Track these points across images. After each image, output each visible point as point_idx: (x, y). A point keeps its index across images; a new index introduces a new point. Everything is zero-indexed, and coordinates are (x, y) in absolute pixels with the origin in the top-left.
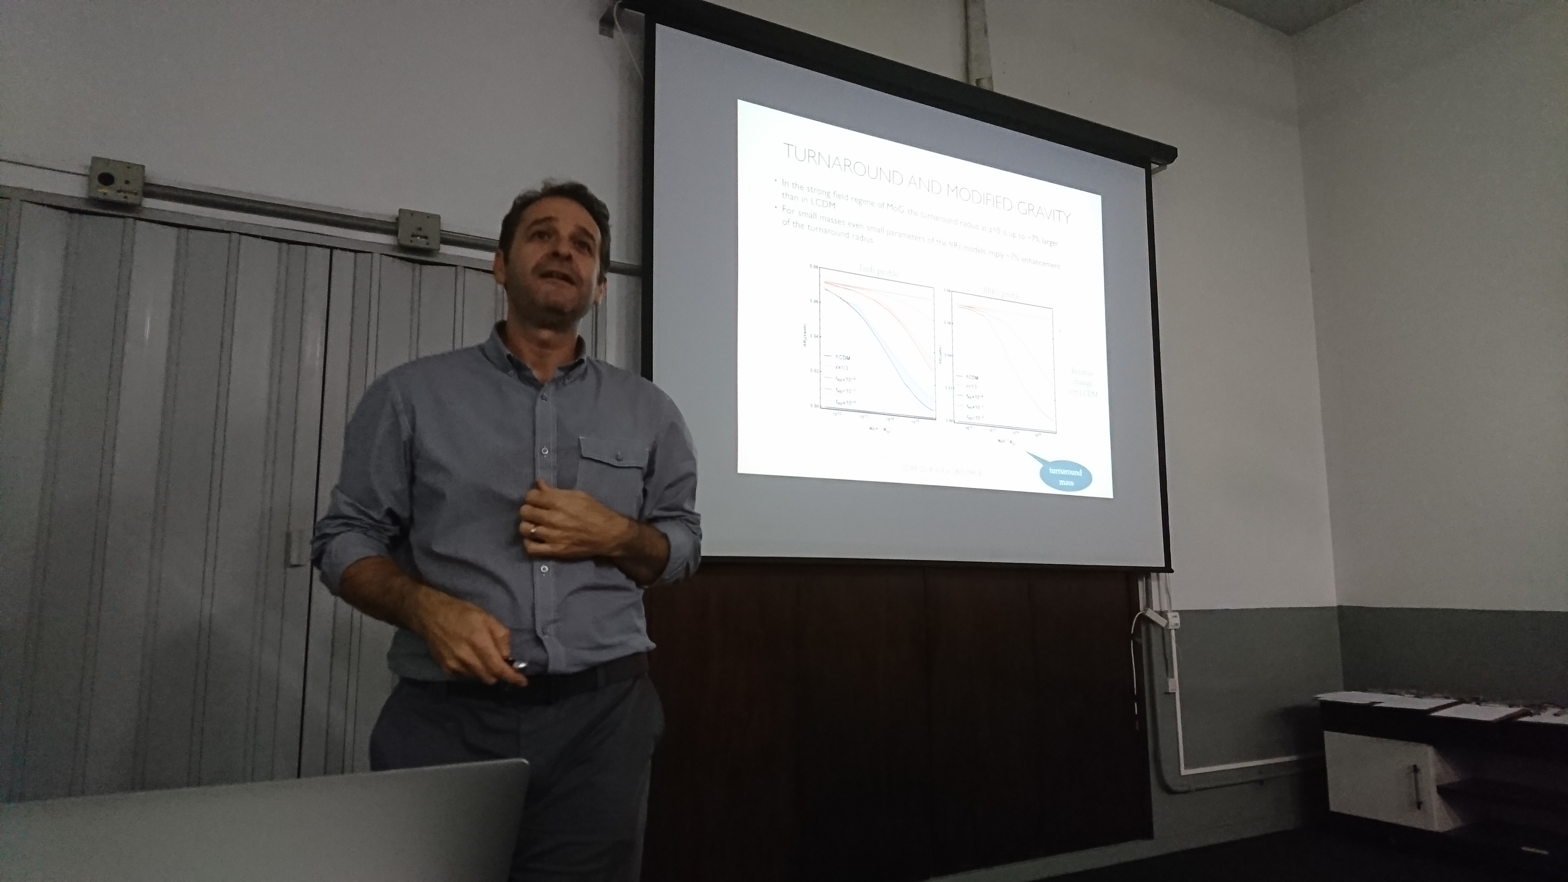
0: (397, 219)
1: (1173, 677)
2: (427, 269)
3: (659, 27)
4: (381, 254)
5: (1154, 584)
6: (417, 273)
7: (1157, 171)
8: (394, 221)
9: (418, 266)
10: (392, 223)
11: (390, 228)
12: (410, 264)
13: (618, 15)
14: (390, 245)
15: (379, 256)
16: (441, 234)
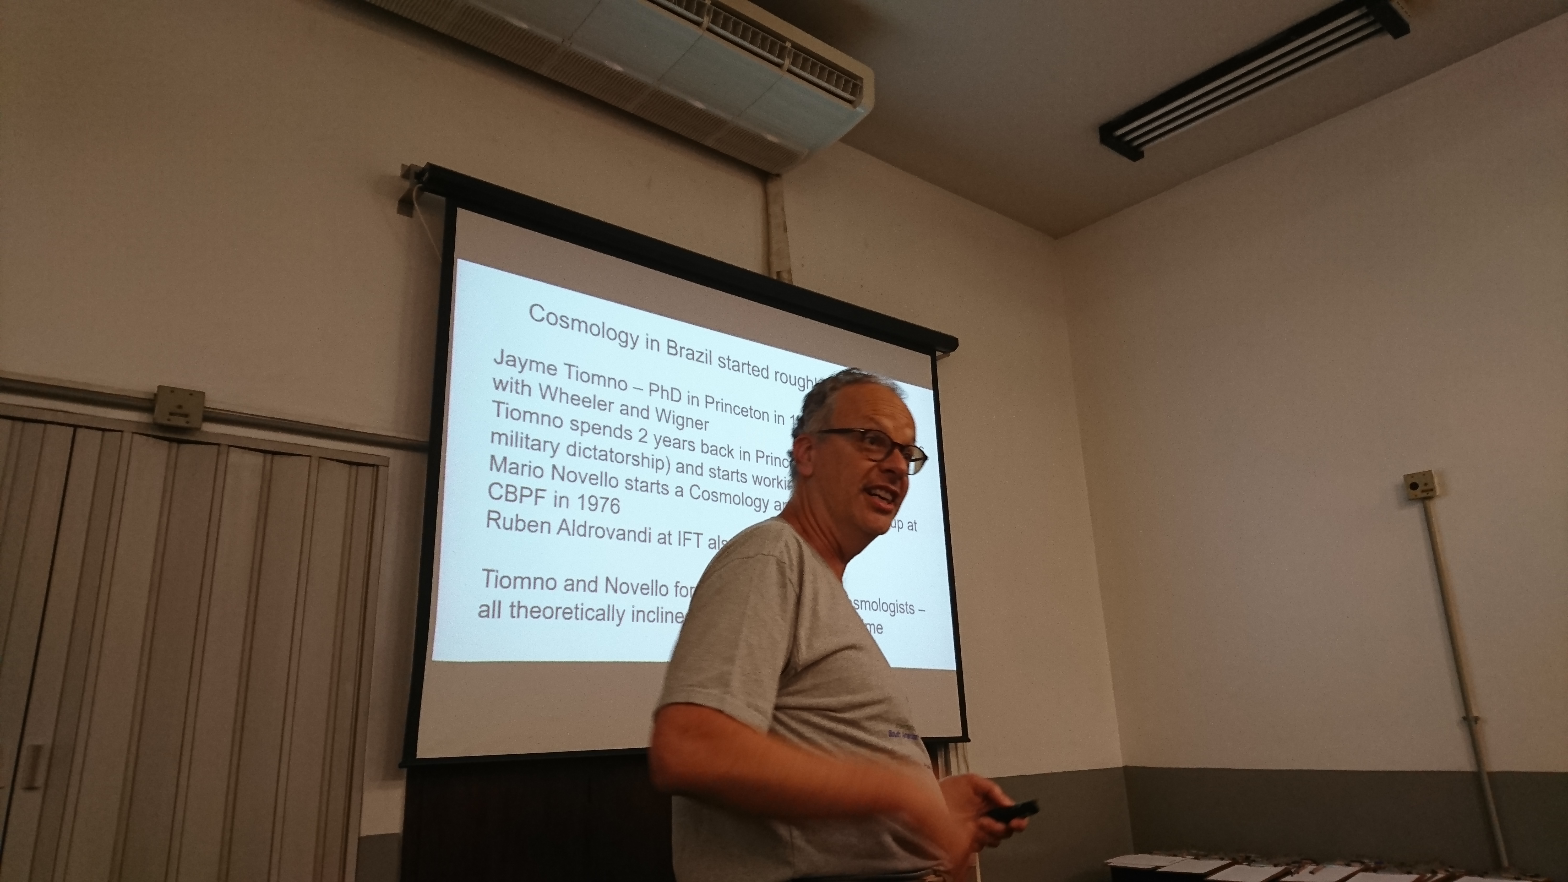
0: (155, 395)
2: (186, 448)
3: (460, 211)
4: (134, 433)
5: (952, 753)
6: (174, 451)
7: (941, 357)
8: (152, 397)
9: (175, 445)
10: (149, 400)
11: (146, 405)
12: (166, 443)
13: (418, 197)
14: (144, 423)
15: (131, 434)
16: (204, 411)
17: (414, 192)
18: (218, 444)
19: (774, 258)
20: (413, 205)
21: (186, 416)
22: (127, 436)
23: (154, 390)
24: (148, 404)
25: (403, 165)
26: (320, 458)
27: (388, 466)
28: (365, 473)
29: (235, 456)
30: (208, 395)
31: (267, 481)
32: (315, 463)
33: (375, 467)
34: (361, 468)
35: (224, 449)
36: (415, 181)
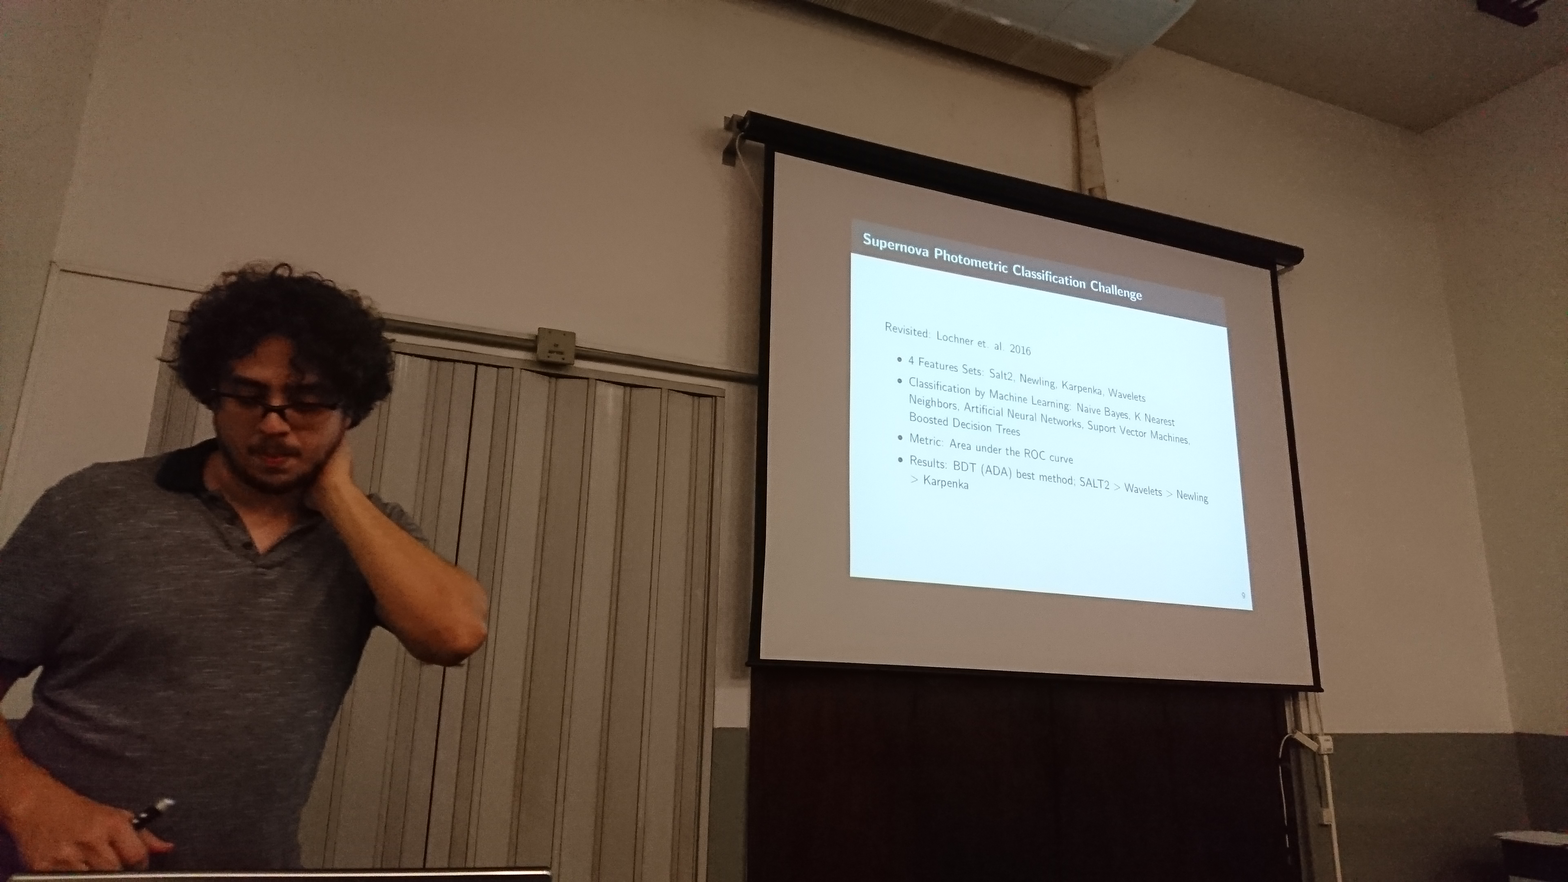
0: (537, 337)
1: (1327, 806)
2: (563, 382)
3: (778, 156)
4: (521, 369)
5: (1302, 704)
6: (553, 386)
7: (1283, 272)
8: (534, 338)
9: (553, 380)
10: (532, 340)
11: (529, 345)
12: (547, 378)
14: (529, 360)
15: (519, 370)
16: (576, 350)
17: (737, 141)
18: (588, 379)
19: (1085, 176)
20: (736, 154)
21: (561, 353)
22: (517, 372)
23: (535, 332)
24: (531, 344)
26: (669, 389)
27: (724, 397)
28: (706, 403)
29: (601, 388)
30: (578, 336)
31: (627, 410)
32: (665, 395)
33: (714, 398)
34: (702, 399)
35: (592, 382)
36: (738, 130)
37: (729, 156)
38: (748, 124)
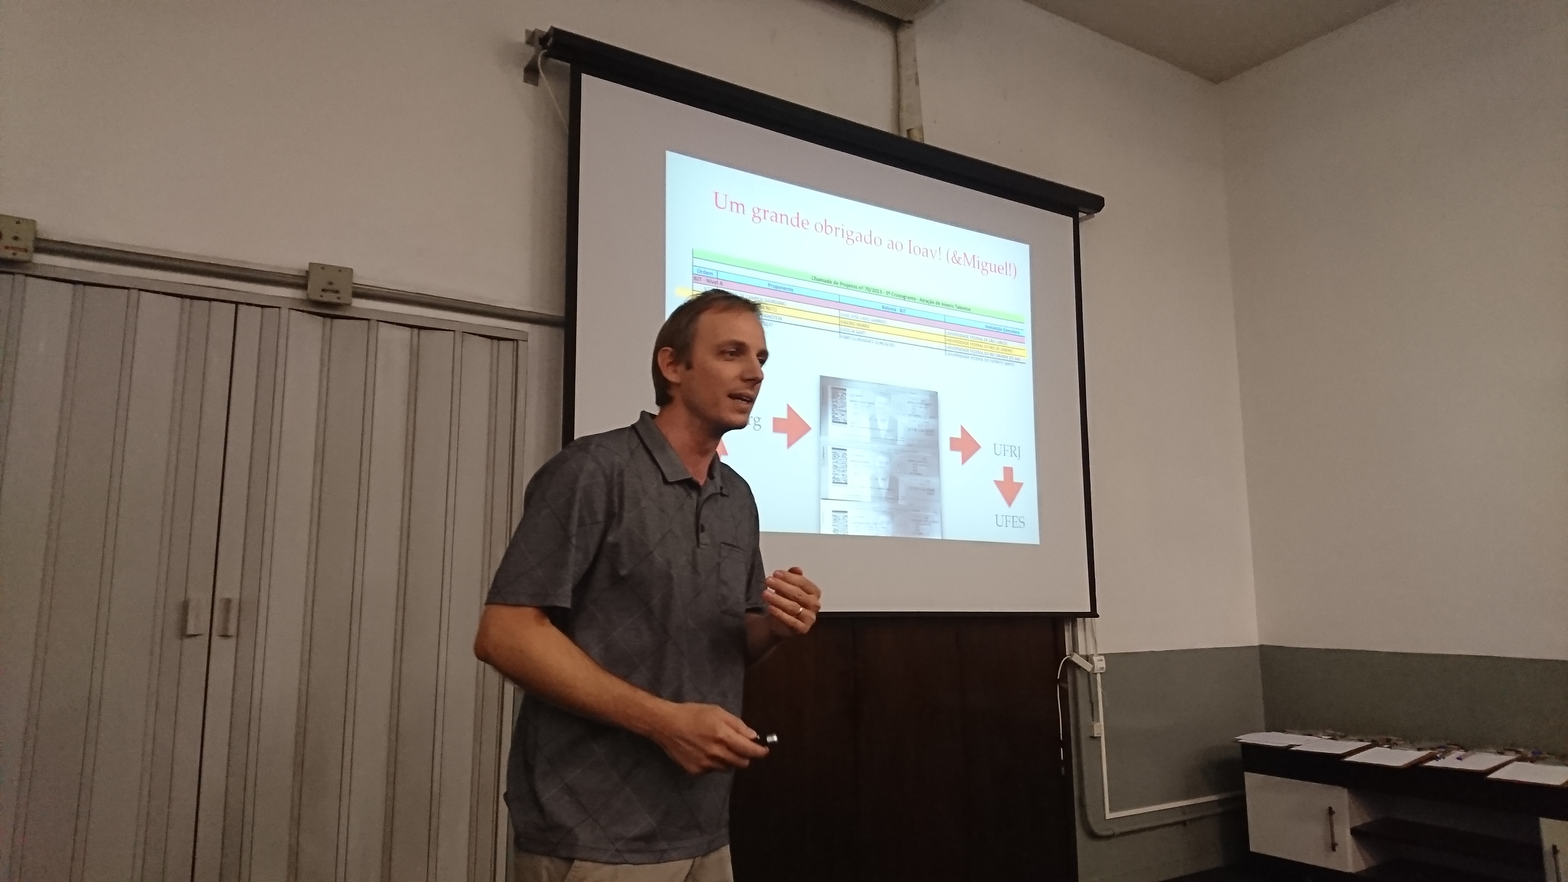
0: (307, 272)
1: (1098, 721)
2: (339, 323)
3: (584, 77)
4: (290, 309)
5: (1080, 629)
6: (328, 326)
7: (1084, 220)
8: (304, 274)
9: (328, 320)
10: (302, 276)
12: (320, 318)
13: (542, 64)
14: (299, 299)
15: (287, 310)
16: (353, 287)
17: (539, 59)
18: (368, 320)
19: (904, 116)
20: (538, 72)
21: (337, 292)
22: (284, 312)
23: (306, 267)
24: (301, 282)
25: (527, 31)
26: (462, 331)
27: (527, 341)
28: (505, 345)
29: (385, 330)
30: (356, 272)
31: (415, 355)
32: (458, 335)
33: (515, 341)
34: (501, 341)
35: (373, 323)
36: (540, 47)
37: (531, 73)
38: (551, 41)
